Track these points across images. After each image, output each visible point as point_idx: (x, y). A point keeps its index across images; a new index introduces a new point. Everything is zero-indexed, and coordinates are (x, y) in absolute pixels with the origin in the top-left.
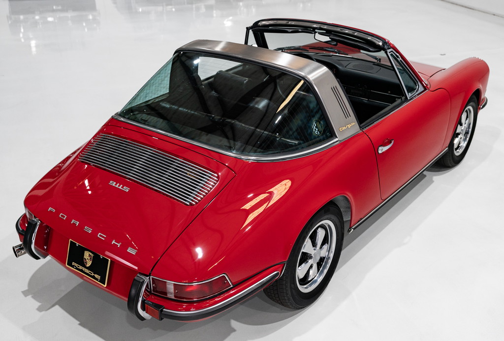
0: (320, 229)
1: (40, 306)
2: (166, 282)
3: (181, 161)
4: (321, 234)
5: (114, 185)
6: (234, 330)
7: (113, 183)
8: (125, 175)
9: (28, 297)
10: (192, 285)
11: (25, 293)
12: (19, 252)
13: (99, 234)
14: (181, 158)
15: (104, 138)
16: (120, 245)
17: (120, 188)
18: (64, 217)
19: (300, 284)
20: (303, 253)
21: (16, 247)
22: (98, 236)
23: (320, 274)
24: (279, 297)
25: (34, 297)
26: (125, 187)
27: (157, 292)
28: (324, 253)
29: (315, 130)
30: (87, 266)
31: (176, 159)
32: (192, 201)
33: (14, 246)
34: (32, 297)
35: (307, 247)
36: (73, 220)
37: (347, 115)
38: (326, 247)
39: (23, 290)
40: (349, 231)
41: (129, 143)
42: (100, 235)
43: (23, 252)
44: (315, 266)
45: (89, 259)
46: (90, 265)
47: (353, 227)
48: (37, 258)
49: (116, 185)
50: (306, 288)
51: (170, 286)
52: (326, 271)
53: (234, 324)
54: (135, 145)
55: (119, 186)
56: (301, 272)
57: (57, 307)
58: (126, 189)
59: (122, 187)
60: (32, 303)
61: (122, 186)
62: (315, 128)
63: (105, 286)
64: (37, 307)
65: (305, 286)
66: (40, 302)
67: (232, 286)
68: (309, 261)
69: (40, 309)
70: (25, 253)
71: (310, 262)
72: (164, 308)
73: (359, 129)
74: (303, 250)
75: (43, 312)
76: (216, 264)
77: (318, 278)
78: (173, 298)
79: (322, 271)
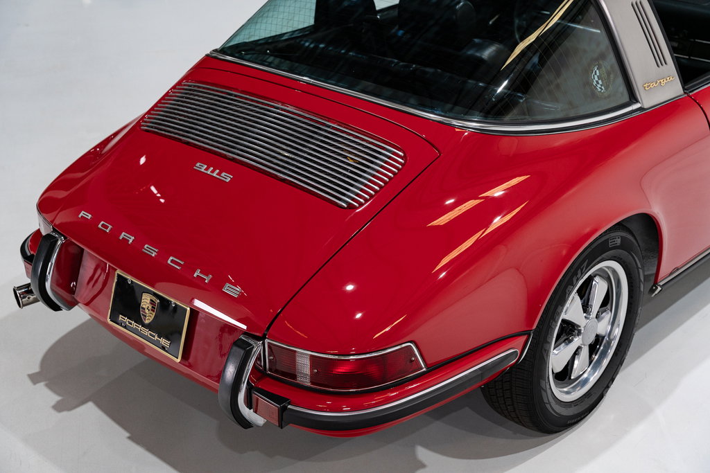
0: (597, 279)
1: (58, 403)
2: (295, 351)
3: (333, 128)
4: (599, 289)
5: (203, 170)
6: (423, 466)
7: (202, 167)
8: (224, 152)
9: (38, 385)
10: (349, 360)
11: (34, 378)
12: (24, 297)
13: (171, 258)
14: (334, 123)
15: (190, 90)
16: (210, 281)
17: (215, 175)
18: (107, 227)
19: (557, 385)
20: (564, 321)
21: (20, 288)
22: (169, 262)
23: (595, 369)
24: (513, 405)
25: (49, 386)
26: (223, 174)
27: (277, 371)
28: (603, 327)
29: (597, 82)
30: (147, 322)
31: (324, 124)
32: (353, 199)
33: (16, 286)
34: (47, 385)
35: (572, 310)
36: (123, 233)
37: (660, 61)
38: (607, 317)
39: (30, 373)
40: (652, 291)
41: (236, 96)
42: (172, 261)
43: (32, 297)
44: (585, 352)
45: (150, 308)
46: (151, 319)
47: (661, 284)
48: (56, 308)
49: (206, 169)
50: (568, 393)
51: (304, 360)
52: (606, 362)
53: (422, 453)
54: (246, 99)
55: (213, 172)
56: (557, 358)
57: (90, 405)
58: (227, 177)
59: (219, 174)
60: (46, 396)
61: (218, 171)
62: (596, 79)
63: (179, 360)
64: (53, 403)
65: (565, 389)
66: (59, 394)
67: (424, 369)
68: (576, 339)
69: (58, 407)
70: (36, 301)
71: (577, 341)
72: (289, 404)
73: (682, 92)
74: (563, 316)
75: (65, 413)
76: (387, 329)
77: (590, 375)
78: (309, 384)
79: (599, 362)
